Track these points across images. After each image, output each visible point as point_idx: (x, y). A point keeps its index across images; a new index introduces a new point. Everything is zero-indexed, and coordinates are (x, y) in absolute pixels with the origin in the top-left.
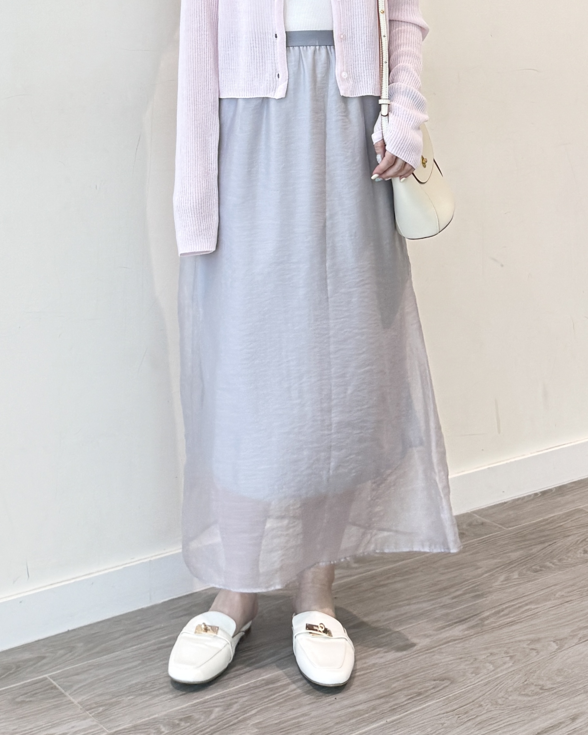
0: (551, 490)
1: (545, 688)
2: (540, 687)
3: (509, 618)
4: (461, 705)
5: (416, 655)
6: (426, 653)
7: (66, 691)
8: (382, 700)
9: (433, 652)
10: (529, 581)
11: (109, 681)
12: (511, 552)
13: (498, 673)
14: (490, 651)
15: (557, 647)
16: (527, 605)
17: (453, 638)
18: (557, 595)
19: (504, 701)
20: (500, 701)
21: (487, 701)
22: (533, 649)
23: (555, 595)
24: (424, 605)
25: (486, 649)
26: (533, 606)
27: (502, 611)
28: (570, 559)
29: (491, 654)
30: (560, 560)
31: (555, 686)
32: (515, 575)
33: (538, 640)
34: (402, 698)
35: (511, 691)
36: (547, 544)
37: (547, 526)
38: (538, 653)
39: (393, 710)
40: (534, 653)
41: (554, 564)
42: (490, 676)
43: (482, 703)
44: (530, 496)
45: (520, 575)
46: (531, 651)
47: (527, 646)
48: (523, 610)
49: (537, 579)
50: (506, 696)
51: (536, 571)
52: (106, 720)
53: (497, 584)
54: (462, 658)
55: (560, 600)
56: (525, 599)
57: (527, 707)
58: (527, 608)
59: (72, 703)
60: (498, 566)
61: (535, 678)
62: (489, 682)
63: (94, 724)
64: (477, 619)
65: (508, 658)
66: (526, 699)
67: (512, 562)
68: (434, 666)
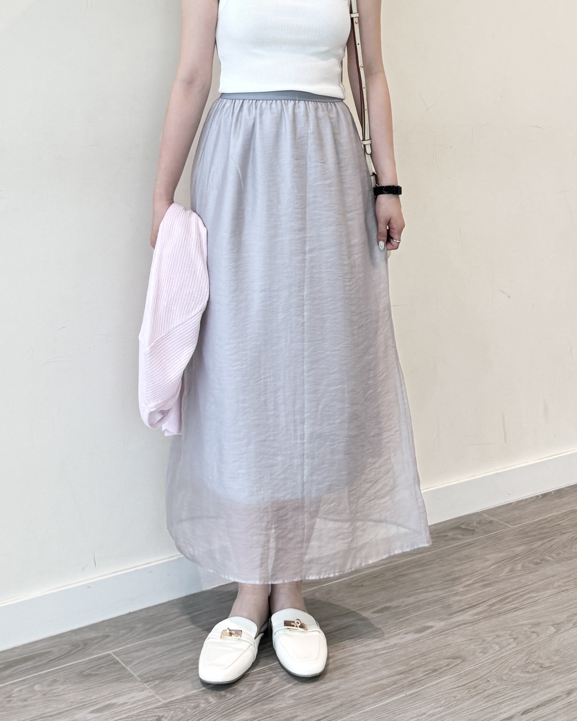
0: (550, 493)
1: (544, 666)
2: (539, 665)
3: (513, 604)
4: (471, 680)
5: (432, 637)
6: (441, 635)
7: (127, 666)
8: (402, 676)
9: (447, 633)
10: (530, 573)
11: (165, 657)
12: (515, 547)
13: (503, 653)
14: (496, 633)
15: (555, 630)
16: (528, 593)
17: (464, 622)
18: (556, 585)
19: (508, 677)
20: (504, 678)
21: (494, 677)
22: (533, 632)
23: (553, 585)
24: (440, 592)
25: (493, 631)
26: (533, 595)
27: (508, 598)
28: (566, 554)
29: (498, 636)
30: (558, 554)
32: (519, 567)
33: (538, 624)
34: (419, 674)
35: (515, 669)
36: (546, 540)
37: (547, 525)
38: (538, 635)
39: (411, 685)
40: (534, 636)
41: (552, 557)
42: (496, 655)
43: (489, 679)
44: (532, 498)
45: (523, 567)
46: (532, 634)
47: (528, 630)
48: (525, 597)
49: (538, 571)
50: (510, 673)
51: (537, 564)
52: (162, 691)
53: (503, 574)
54: (471, 639)
55: (558, 589)
56: (527, 588)
57: (528, 683)
58: (528, 596)
59: (133, 676)
60: (503, 559)
61: (535, 657)
62: (495, 661)
63: (151, 694)
64: (485, 605)
65: (512, 640)
66: (528, 676)
67: (516, 556)
68: (448, 646)
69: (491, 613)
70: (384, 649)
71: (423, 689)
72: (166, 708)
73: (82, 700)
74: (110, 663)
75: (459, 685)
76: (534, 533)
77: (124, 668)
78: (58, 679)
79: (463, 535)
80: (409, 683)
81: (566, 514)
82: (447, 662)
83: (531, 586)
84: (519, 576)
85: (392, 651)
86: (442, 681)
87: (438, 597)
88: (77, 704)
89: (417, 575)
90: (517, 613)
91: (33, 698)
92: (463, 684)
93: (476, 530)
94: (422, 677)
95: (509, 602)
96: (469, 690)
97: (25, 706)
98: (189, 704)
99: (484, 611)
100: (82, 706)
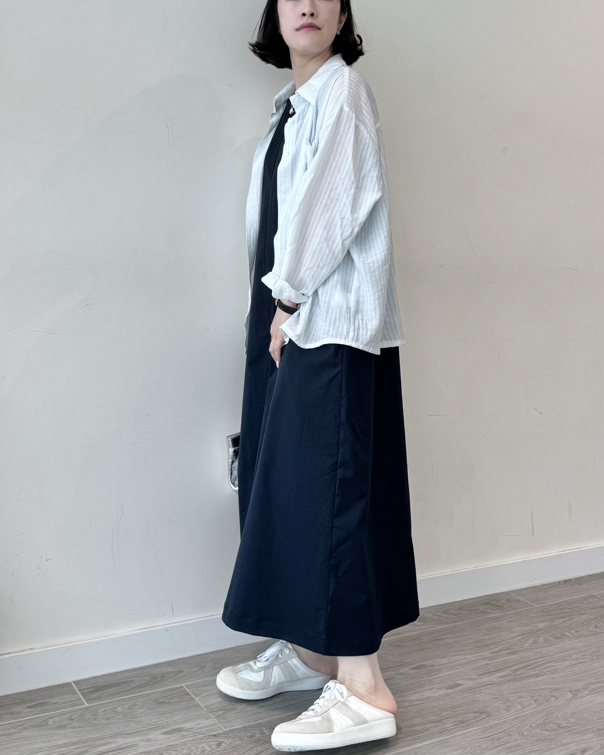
0: (571, 579)
1: (561, 726)
2: (558, 725)
3: (535, 671)
4: (495, 733)
5: (461, 693)
7: (196, 697)
8: (433, 724)
9: (474, 691)
10: (551, 645)
13: (524, 712)
14: (519, 694)
15: (572, 696)
16: (549, 662)
17: (490, 683)
18: (574, 657)
19: (528, 733)
20: (525, 733)
21: (515, 732)
23: (572, 657)
24: (470, 656)
25: (516, 693)
26: (553, 664)
27: (530, 666)
28: (584, 631)
29: (520, 697)
30: (577, 631)
31: (569, 725)
32: (541, 639)
33: (557, 690)
34: (449, 724)
35: (535, 726)
36: (566, 619)
37: (568, 606)
38: (557, 699)
39: (441, 733)
40: (553, 699)
41: (571, 634)
42: (518, 713)
43: (511, 733)
44: (555, 582)
45: (546, 640)
46: (551, 697)
47: (548, 694)
48: (546, 666)
49: (558, 644)
50: (531, 730)
51: (557, 638)
52: (225, 720)
53: (527, 645)
54: (496, 698)
55: (576, 661)
56: (548, 658)
57: (546, 739)
58: (549, 664)
59: (200, 706)
60: (528, 632)
61: (553, 717)
62: (517, 718)
63: (215, 723)
64: (511, 670)
65: (533, 701)
66: (545, 733)
67: (539, 630)
68: (476, 702)
69: (515, 677)
70: (419, 700)
71: (452, 737)
72: (226, 735)
73: (156, 723)
74: (182, 693)
75: (484, 736)
76: (556, 612)
77: (194, 699)
78: (137, 704)
79: (492, 610)
80: (439, 731)
81: (585, 598)
82: (473, 716)
83: (552, 657)
84: (540, 647)
85: (425, 703)
86: (469, 732)
87: (469, 660)
88: (151, 726)
89: (450, 641)
90: (538, 679)
91: (115, 718)
92: (488, 735)
93: (504, 606)
94: (452, 726)
95: (531, 669)
96: (493, 741)
97: (108, 724)
98: (247, 734)
99: (510, 675)
100: (155, 728)
